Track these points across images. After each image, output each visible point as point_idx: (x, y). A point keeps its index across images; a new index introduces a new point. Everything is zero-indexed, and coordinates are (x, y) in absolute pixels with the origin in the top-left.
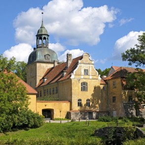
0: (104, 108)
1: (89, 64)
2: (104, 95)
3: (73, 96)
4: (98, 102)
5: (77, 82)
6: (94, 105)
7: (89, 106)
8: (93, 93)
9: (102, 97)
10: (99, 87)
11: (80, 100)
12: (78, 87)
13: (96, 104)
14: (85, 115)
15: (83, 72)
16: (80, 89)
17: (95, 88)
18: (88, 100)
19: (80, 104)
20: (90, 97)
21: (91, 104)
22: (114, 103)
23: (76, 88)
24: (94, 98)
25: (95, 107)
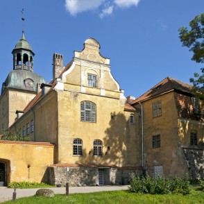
0: (134, 160)
1: (99, 63)
2: (133, 134)
3: (61, 130)
4: (121, 146)
5: (72, 100)
6: (112, 153)
7: (101, 154)
8: (109, 126)
9: (128, 136)
10: (121, 116)
11: (78, 141)
12: (75, 112)
13: (117, 151)
14: (90, 175)
15: (84, 78)
16: (79, 116)
17: (112, 117)
18: (97, 142)
19: (78, 150)
20: (102, 136)
21: (104, 150)
22: (155, 150)
23: (69, 113)
24: (110, 138)
25: (114, 158)
